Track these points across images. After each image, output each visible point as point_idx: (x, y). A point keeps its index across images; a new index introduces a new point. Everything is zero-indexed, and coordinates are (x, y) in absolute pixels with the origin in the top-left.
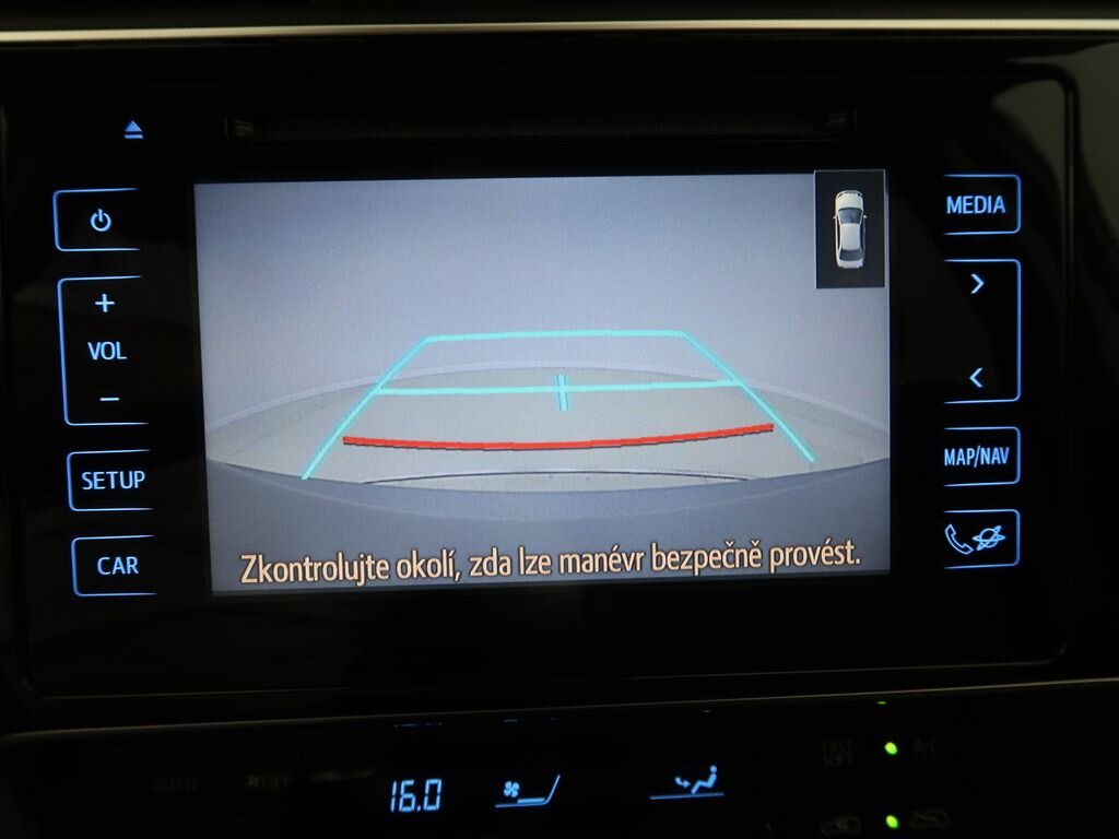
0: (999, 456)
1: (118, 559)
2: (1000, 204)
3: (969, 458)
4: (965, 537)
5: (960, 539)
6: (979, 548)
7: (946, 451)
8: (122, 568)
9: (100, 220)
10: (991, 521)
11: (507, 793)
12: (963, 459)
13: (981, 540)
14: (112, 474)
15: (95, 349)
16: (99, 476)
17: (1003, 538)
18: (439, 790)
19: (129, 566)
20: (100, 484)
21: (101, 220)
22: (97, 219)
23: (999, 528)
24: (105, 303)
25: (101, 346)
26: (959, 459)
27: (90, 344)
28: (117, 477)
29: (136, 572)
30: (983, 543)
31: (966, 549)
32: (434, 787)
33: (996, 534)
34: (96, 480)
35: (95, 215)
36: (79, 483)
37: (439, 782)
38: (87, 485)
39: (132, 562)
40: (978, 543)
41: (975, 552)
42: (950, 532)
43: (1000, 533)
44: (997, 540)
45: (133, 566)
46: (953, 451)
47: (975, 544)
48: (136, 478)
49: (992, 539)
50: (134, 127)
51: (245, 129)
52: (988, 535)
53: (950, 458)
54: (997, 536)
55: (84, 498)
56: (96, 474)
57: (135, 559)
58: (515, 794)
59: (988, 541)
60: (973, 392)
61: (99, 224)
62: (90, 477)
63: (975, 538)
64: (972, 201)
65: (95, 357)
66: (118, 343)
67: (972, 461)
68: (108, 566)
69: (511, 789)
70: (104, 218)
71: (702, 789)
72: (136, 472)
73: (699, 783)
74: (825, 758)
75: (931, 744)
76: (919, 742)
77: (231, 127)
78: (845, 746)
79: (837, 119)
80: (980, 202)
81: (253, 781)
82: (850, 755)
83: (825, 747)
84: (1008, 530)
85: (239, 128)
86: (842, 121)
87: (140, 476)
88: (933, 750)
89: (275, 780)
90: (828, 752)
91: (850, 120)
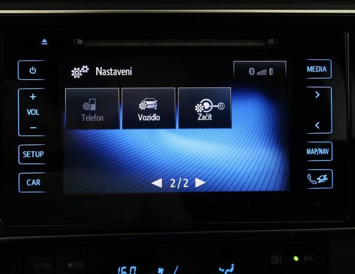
0: (325, 151)
1: (34, 180)
2: (325, 69)
4: (314, 178)
5: (312, 178)
6: (319, 182)
7: (308, 149)
8: (35, 183)
9: (33, 70)
10: (323, 173)
11: (159, 272)
13: (320, 180)
14: (33, 152)
15: (29, 111)
16: (29, 153)
17: (327, 179)
18: (135, 271)
19: (37, 183)
23: (326, 175)
24: (33, 97)
25: (31, 111)
26: (312, 152)
27: (27, 110)
28: (35, 153)
29: (40, 185)
30: (320, 181)
31: (315, 182)
32: (133, 270)
33: (325, 177)
34: (28, 154)
35: (31, 69)
36: (22, 155)
37: (135, 268)
38: (25, 156)
39: (38, 181)
40: (318, 180)
42: (309, 176)
44: (325, 180)
45: (39, 183)
46: (310, 149)
47: (318, 181)
48: (41, 154)
49: (323, 179)
50: (44, 41)
51: (80, 42)
52: (322, 178)
53: (309, 152)
54: (325, 178)
55: (24, 160)
57: (39, 180)
58: (162, 273)
59: (322, 180)
60: (317, 130)
61: (32, 71)
62: (26, 153)
63: (318, 179)
64: (315, 68)
65: (29, 114)
66: (37, 110)
67: (316, 153)
68: (30, 183)
69: (161, 271)
70: (34, 70)
73: (228, 270)
74: (272, 261)
75: (311, 257)
76: (306, 256)
77: (76, 41)
78: (280, 257)
79: (271, 41)
80: (318, 68)
81: (70, 265)
82: (281, 261)
83: (272, 257)
84: (329, 176)
85: (78, 42)
86: (273, 41)
87: (42, 153)
88: (311, 259)
89: (78, 265)
90: (273, 259)
91: (275, 42)
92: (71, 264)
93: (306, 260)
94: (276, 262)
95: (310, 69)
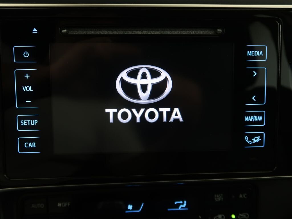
0: (259, 118)
1: (30, 143)
2: (261, 53)
3: (252, 119)
5: (249, 140)
7: (246, 117)
8: (31, 146)
10: (257, 135)
11: (129, 208)
12: (250, 119)
14: (29, 121)
15: (24, 88)
19: (33, 145)
20: (25, 124)
21: (26, 54)
22: (25, 54)
24: (27, 76)
25: (26, 87)
26: (249, 119)
27: (23, 87)
28: (30, 122)
29: (35, 147)
30: (255, 141)
31: (250, 142)
34: (24, 123)
35: (25, 53)
36: (20, 123)
38: (22, 124)
39: (34, 144)
41: (253, 143)
42: (246, 138)
43: (260, 138)
45: (34, 145)
46: (248, 117)
47: (253, 141)
49: (257, 140)
50: (35, 30)
51: (64, 31)
52: (256, 139)
53: (247, 119)
54: (259, 139)
55: (21, 127)
56: (24, 121)
58: (131, 209)
59: (256, 140)
60: (253, 102)
62: (23, 122)
63: (253, 140)
64: (254, 52)
65: (24, 90)
66: (31, 87)
67: (252, 120)
68: (27, 145)
69: (130, 207)
70: (27, 54)
71: (182, 208)
72: (35, 121)
74: (215, 199)
75: (244, 195)
76: (241, 195)
77: (61, 30)
78: (221, 196)
79: (220, 31)
80: (256, 53)
81: (59, 205)
82: (222, 198)
83: (215, 196)
84: (261, 138)
85: (63, 30)
86: (221, 31)
87: (36, 122)
88: (245, 197)
89: (65, 205)
90: (216, 197)
91: (223, 31)
92: (61, 204)
93: (241, 198)
94: (218, 199)
95: (250, 53)
